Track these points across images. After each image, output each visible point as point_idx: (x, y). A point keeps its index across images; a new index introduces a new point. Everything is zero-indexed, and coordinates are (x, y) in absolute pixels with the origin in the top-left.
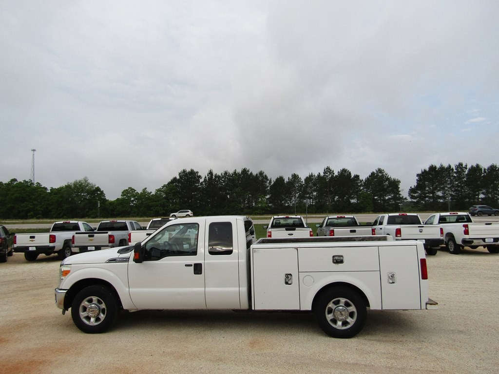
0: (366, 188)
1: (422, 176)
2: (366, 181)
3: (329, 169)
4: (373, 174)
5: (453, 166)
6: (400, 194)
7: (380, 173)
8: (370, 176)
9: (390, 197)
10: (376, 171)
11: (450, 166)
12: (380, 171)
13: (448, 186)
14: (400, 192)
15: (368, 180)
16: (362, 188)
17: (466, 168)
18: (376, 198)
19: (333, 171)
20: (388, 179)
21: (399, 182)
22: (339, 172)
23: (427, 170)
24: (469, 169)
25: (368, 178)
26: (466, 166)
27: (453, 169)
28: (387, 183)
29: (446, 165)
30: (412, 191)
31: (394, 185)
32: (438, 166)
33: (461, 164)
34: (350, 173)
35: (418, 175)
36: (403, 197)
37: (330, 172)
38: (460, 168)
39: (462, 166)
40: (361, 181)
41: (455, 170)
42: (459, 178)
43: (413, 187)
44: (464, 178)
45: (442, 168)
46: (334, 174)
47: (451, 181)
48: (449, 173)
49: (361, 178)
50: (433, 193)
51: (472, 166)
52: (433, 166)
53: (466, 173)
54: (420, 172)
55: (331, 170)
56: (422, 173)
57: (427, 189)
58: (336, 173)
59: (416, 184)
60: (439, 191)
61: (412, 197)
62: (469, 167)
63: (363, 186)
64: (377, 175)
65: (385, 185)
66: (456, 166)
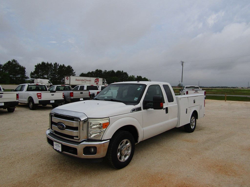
0: (4, 70)
1: (38, 67)
2: (4, 65)
4: (9, 62)
5: (53, 64)
6: (25, 75)
8: (7, 63)
9: (19, 76)
10: (12, 61)
11: (51, 63)
12: (14, 61)
13: (50, 73)
14: (25, 74)
16: (1, 70)
17: (58, 66)
18: (11, 76)
20: (19, 66)
21: (25, 68)
23: (41, 64)
24: (59, 66)
25: (6, 64)
26: (58, 64)
27: (53, 65)
28: (18, 68)
29: (50, 63)
30: (32, 74)
31: (22, 70)
32: (46, 63)
33: (56, 63)
35: (35, 66)
36: (27, 77)
38: (56, 65)
41: (53, 66)
42: (55, 70)
43: (33, 72)
44: (57, 70)
45: (48, 64)
47: (51, 71)
48: (51, 67)
50: (43, 76)
51: (61, 65)
52: (44, 62)
53: (58, 68)
54: (37, 65)
56: (38, 65)
57: (40, 73)
59: (34, 70)
60: (45, 75)
61: (32, 77)
62: (59, 65)
63: (2, 68)
64: (12, 63)
65: (17, 69)
66: (54, 64)
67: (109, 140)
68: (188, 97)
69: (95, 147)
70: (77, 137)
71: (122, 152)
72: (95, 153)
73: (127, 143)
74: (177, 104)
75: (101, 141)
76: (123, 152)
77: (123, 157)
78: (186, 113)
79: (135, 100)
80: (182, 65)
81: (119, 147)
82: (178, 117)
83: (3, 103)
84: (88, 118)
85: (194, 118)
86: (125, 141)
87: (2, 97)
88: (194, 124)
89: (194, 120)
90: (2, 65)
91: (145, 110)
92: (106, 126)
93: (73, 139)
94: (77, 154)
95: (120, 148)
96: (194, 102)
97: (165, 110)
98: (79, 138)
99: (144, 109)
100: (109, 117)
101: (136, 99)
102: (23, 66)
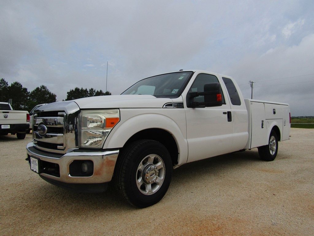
0: (32, 98)
1: (71, 94)
2: (32, 93)
3: (4, 81)
4: (38, 88)
5: (88, 90)
7: (43, 88)
8: (35, 90)
10: (41, 87)
11: (86, 89)
12: (43, 87)
15: (33, 92)
16: (29, 98)
17: (95, 92)
19: (7, 83)
20: (49, 93)
21: (55, 96)
22: (12, 84)
23: (74, 90)
24: (96, 92)
25: (33, 91)
26: (95, 90)
27: (88, 92)
28: (48, 96)
29: (84, 89)
32: (80, 89)
33: (92, 89)
34: (21, 86)
35: (68, 93)
37: (4, 83)
39: (93, 90)
40: (28, 93)
41: (89, 92)
43: (65, 100)
45: (82, 90)
46: (8, 85)
48: (86, 93)
49: (28, 91)
51: (98, 91)
52: (77, 88)
53: (94, 94)
54: (69, 91)
55: (5, 82)
56: (71, 91)
58: (10, 85)
59: (66, 98)
62: (96, 91)
63: (30, 96)
64: (41, 90)
65: (46, 97)
66: (90, 90)
67: (118, 151)
68: (264, 103)
69: (90, 163)
70: (62, 145)
71: (146, 177)
72: (90, 173)
73: (156, 161)
74: (247, 110)
75: (102, 150)
76: (148, 176)
77: (149, 187)
78: (262, 127)
79: (174, 93)
80: (252, 86)
81: (141, 167)
82: (249, 131)
83: (9, 126)
84: (81, 109)
85: (275, 139)
86: (152, 157)
87: (7, 117)
88: (275, 148)
89: (274, 141)
90: (29, 92)
91: (190, 109)
92: (112, 123)
93: (56, 149)
94: (59, 176)
95: (142, 170)
96: (274, 113)
97: (227, 115)
98: (64, 146)
99: (188, 106)
100: (119, 108)
101: (175, 91)
102: (54, 94)
